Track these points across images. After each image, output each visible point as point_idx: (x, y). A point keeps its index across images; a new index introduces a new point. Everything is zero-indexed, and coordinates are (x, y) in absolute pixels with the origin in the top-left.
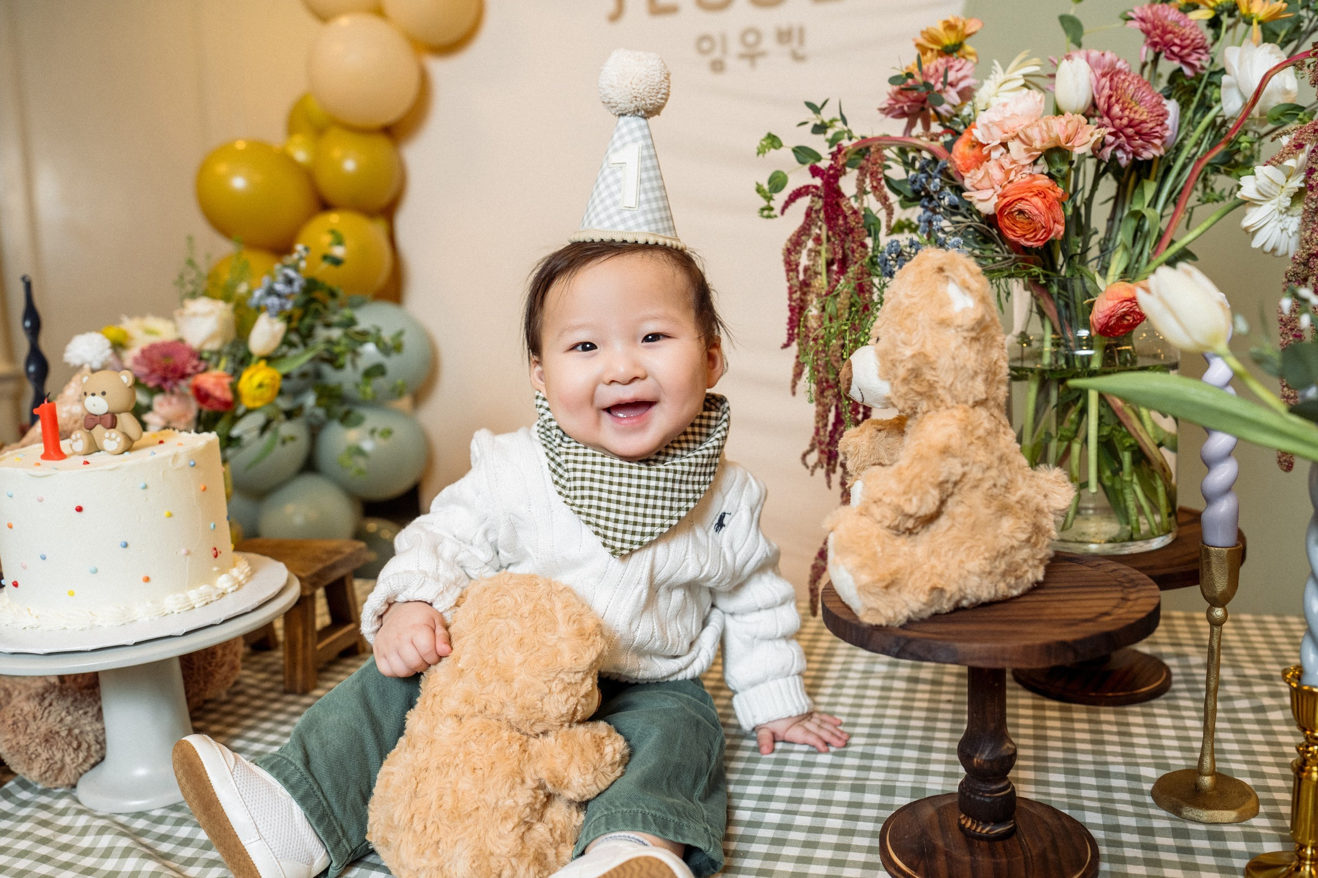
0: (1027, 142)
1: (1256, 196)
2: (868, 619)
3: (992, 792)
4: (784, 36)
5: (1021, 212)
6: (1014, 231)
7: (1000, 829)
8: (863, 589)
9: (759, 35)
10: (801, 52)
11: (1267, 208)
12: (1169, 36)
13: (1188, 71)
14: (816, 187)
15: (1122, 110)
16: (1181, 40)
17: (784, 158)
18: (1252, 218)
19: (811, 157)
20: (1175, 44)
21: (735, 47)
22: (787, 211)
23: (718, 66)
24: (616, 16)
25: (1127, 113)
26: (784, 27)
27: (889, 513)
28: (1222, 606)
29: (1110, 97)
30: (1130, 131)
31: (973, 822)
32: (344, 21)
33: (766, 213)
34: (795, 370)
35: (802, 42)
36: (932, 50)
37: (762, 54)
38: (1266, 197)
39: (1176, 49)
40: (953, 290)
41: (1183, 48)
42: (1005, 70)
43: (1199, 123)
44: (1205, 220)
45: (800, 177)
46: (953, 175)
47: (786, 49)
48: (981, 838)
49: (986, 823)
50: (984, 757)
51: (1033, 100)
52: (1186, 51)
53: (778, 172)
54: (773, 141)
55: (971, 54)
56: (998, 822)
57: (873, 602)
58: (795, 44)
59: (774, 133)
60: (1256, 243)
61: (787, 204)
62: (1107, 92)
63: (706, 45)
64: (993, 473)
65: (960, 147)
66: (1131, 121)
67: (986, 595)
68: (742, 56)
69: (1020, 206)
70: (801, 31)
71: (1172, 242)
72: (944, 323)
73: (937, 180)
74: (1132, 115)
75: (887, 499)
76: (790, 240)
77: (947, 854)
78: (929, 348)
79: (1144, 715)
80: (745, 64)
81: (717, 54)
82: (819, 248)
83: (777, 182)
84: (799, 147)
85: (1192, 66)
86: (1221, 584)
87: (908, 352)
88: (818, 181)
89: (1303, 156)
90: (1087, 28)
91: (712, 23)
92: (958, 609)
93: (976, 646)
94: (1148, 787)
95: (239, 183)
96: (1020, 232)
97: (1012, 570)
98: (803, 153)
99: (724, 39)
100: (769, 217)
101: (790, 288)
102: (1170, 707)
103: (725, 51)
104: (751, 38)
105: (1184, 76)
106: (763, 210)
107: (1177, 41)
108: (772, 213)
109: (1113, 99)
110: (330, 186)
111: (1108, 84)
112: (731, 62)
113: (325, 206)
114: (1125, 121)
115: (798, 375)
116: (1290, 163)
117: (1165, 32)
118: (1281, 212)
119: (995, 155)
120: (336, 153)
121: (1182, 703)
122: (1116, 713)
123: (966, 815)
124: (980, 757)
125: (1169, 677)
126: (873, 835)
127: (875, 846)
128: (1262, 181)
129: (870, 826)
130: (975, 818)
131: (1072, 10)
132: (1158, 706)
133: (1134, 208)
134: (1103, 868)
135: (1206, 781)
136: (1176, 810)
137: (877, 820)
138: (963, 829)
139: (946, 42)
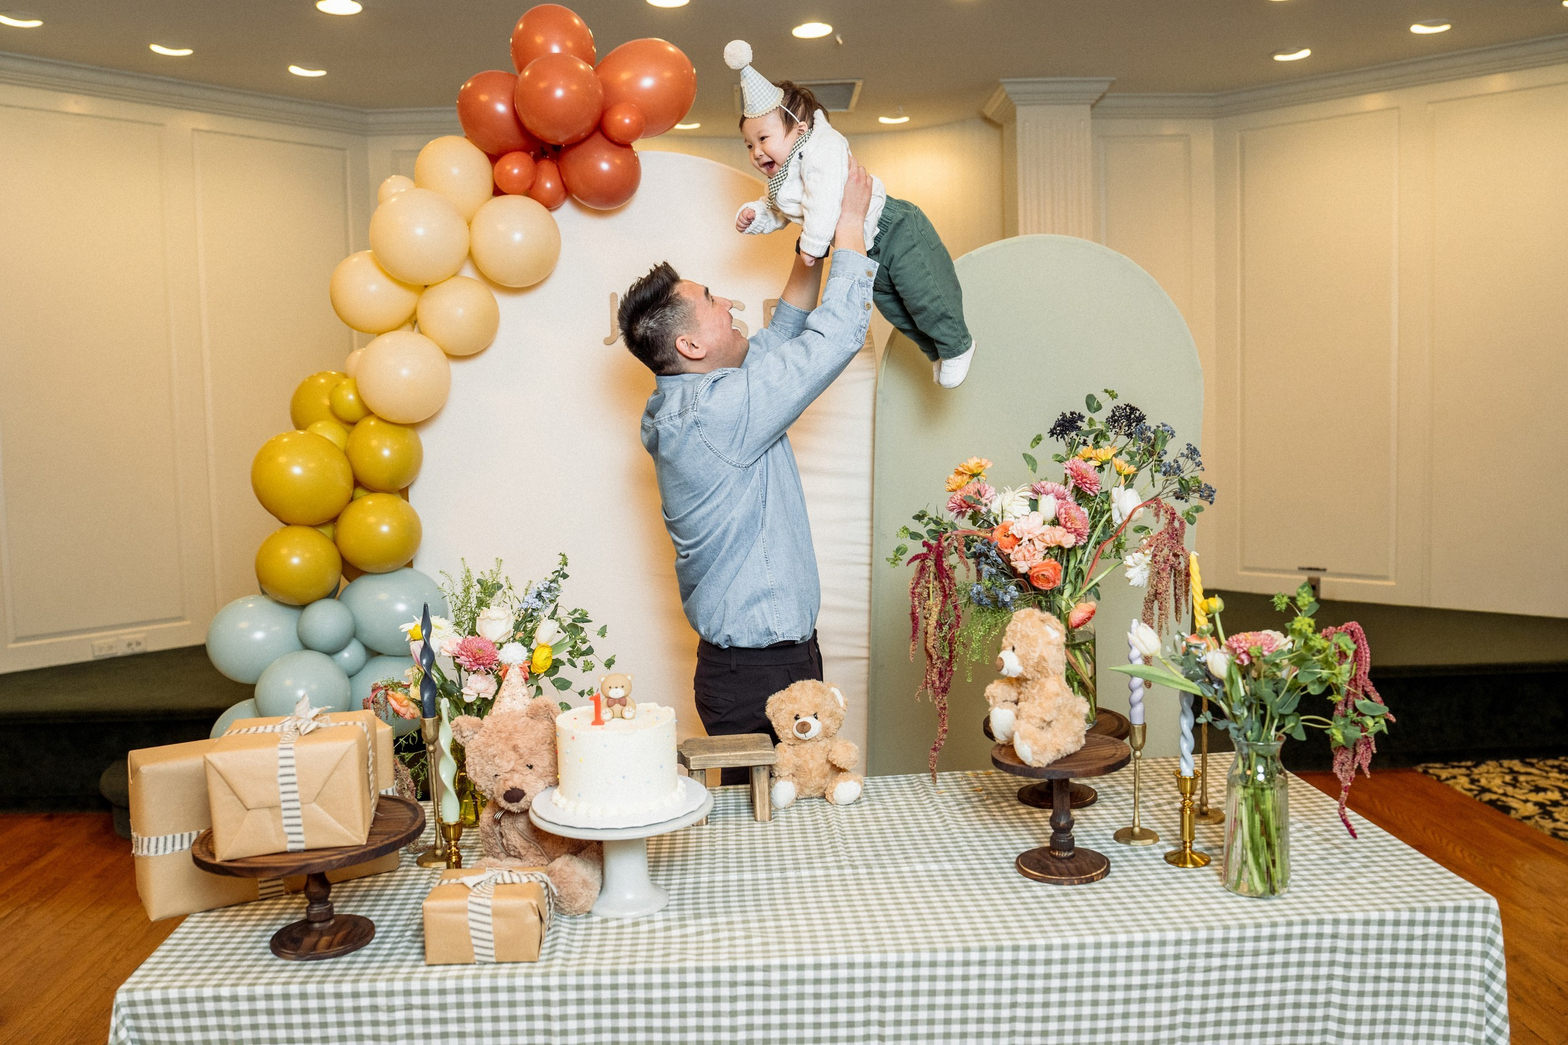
0: (1043, 542)
1: (1133, 565)
2: (1035, 765)
3: (1067, 837)
5: (1043, 575)
7: (1071, 854)
8: (1034, 753)
11: (1138, 569)
12: (1084, 480)
13: (1092, 494)
14: (928, 556)
16: (1091, 481)
17: (906, 538)
18: (1129, 573)
19: (917, 535)
22: (909, 566)
27: (1038, 721)
28: (1139, 750)
31: (1058, 853)
36: (966, 474)
38: (1137, 565)
39: (1088, 485)
40: (1048, 629)
41: (1091, 484)
42: (1013, 490)
43: (1100, 521)
44: (1106, 570)
45: (914, 548)
46: (998, 550)
48: (1064, 858)
49: (1065, 851)
50: (1064, 819)
52: (1093, 486)
53: (902, 546)
56: (1069, 850)
57: (1036, 758)
60: (1131, 584)
61: (909, 562)
64: (1071, 701)
67: (1072, 751)
69: (1039, 570)
71: (1091, 580)
72: (1049, 643)
75: (1039, 716)
76: (911, 579)
77: (1052, 865)
78: (1045, 654)
79: (1093, 810)
82: (929, 585)
83: (900, 551)
84: (912, 530)
85: (1093, 491)
86: (1139, 741)
87: (1036, 655)
88: (927, 552)
89: (1152, 549)
92: (1062, 758)
94: (1112, 837)
95: (297, 470)
97: (1079, 741)
98: (911, 534)
102: (1102, 806)
107: (1088, 482)
108: (899, 566)
109: (1067, 519)
111: (1064, 511)
116: (1147, 552)
117: (1083, 478)
118: (1142, 572)
119: (1024, 544)
121: (1107, 804)
123: (1054, 850)
124: (1063, 823)
125: (1096, 793)
126: (1011, 868)
127: (1015, 870)
128: (1136, 560)
129: (1008, 865)
130: (1059, 850)
131: (1030, 452)
132: (1097, 806)
133: (1072, 564)
134: (1112, 864)
135: (1137, 830)
136: (1128, 843)
137: (1009, 863)
138: (1054, 857)
139: (975, 472)
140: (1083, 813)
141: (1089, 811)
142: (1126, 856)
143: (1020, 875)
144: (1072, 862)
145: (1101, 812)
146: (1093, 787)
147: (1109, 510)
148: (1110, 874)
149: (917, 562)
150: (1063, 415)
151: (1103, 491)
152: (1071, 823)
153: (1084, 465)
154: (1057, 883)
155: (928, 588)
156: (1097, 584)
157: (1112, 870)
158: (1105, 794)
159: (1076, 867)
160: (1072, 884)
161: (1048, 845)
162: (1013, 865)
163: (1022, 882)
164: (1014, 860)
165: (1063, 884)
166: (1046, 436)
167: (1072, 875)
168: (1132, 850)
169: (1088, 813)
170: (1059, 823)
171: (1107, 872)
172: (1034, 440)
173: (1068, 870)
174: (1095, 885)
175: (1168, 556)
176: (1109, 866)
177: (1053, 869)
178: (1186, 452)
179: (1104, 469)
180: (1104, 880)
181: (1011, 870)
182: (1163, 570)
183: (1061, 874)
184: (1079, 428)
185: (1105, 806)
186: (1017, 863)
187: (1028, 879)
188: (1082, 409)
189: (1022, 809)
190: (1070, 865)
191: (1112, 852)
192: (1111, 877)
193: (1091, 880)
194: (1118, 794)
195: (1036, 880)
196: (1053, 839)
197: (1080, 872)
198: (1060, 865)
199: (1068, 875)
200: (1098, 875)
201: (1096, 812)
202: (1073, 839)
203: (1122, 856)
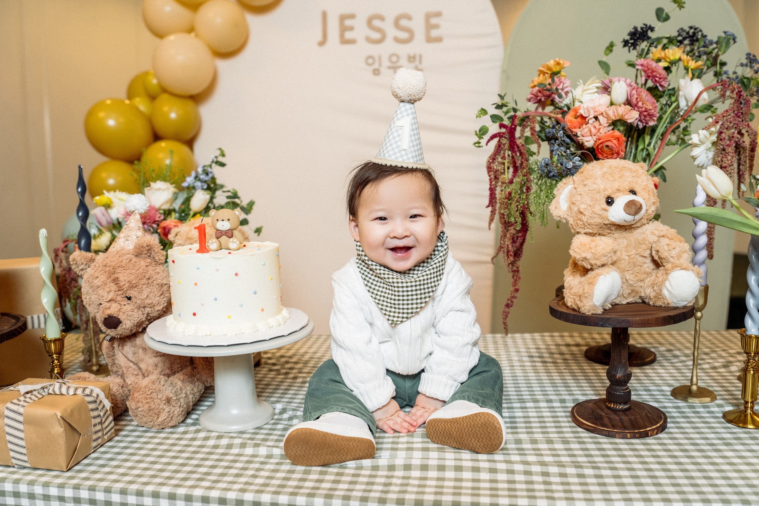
0: (608, 117)
1: (698, 142)
3: (623, 390)
4: (411, 59)
5: (607, 146)
6: (603, 155)
7: (626, 407)
9: (398, 57)
10: (420, 67)
11: (702, 147)
13: (660, 89)
14: (503, 133)
15: (643, 104)
16: (660, 75)
17: (486, 121)
18: (695, 152)
19: (498, 119)
20: (657, 77)
21: (386, 63)
22: (489, 144)
23: (376, 72)
24: (322, 43)
25: (644, 105)
26: (412, 54)
28: (701, 311)
29: (637, 98)
30: (646, 113)
31: (614, 405)
32: (172, 38)
33: (477, 145)
34: (490, 218)
35: (420, 62)
36: (547, 73)
37: (400, 67)
38: (702, 143)
39: (657, 79)
41: (660, 78)
42: (584, 84)
44: (672, 153)
45: (494, 128)
46: (567, 130)
47: (413, 65)
48: (619, 411)
49: (620, 404)
50: (621, 375)
51: (605, 99)
52: (661, 80)
53: (484, 126)
54: (484, 112)
55: (563, 76)
56: (625, 403)
58: (417, 63)
59: (484, 108)
60: (696, 163)
61: (488, 141)
62: (636, 96)
63: (370, 61)
65: (569, 117)
66: (646, 109)
68: (390, 68)
69: (607, 143)
70: (421, 56)
71: (657, 163)
73: (561, 132)
74: (646, 107)
76: (490, 157)
77: (608, 417)
79: (652, 369)
80: (391, 71)
81: (376, 66)
82: (504, 161)
83: (483, 131)
84: (494, 115)
85: (661, 86)
86: (701, 302)
88: (503, 130)
89: (718, 127)
90: (612, 66)
91: (374, 50)
93: (637, 319)
94: (669, 393)
95: (111, 123)
96: (605, 155)
98: (495, 118)
99: (380, 58)
100: (479, 147)
101: (490, 180)
102: (661, 366)
103: (380, 65)
104: (394, 59)
105: (659, 90)
106: (475, 143)
107: (658, 76)
108: (481, 145)
109: (639, 100)
110: (161, 127)
111: (635, 93)
112: (383, 70)
113: (157, 137)
114: (644, 109)
115: (491, 220)
116: (713, 129)
117: (653, 71)
118: (707, 150)
119: (591, 121)
120: (166, 109)
121: (665, 364)
122: (640, 369)
123: (610, 402)
124: (619, 375)
125: (655, 355)
126: (566, 417)
127: (570, 419)
128: (702, 136)
129: (563, 414)
130: (615, 403)
131: (605, 59)
132: (656, 366)
133: (641, 147)
134: (669, 420)
135: (694, 388)
136: (685, 399)
137: (564, 412)
138: (609, 408)
139: (555, 70)
140: (643, 371)
141: (648, 370)
142: (684, 412)
143: (574, 424)
144: (627, 416)
145: (660, 371)
146: (653, 350)
147: (677, 100)
148: (666, 430)
149: (496, 140)
150: (636, 28)
151: (670, 87)
152: (629, 376)
153: (654, 64)
154: (609, 435)
155: (504, 164)
156: (662, 168)
157: (669, 425)
158: (663, 356)
159: (630, 420)
160: (624, 437)
161: (605, 397)
162: (568, 414)
163: (573, 432)
164: (570, 409)
165: (614, 437)
166: (619, 45)
167: (625, 428)
168: (690, 407)
169: (647, 371)
170: (615, 376)
171: (663, 428)
172: (608, 48)
173: (621, 421)
174: (649, 440)
175: (734, 133)
176: (665, 422)
177: (606, 420)
178: (745, 61)
179: (671, 72)
180: (660, 435)
181: (565, 419)
182: (728, 146)
183: (614, 427)
184: (649, 38)
185: (664, 366)
186: (572, 412)
187: (580, 429)
188: (652, 21)
189: (587, 366)
190: (624, 418)
191: (669, 407)
192: (667, 433)
193: (645, 435)
194: (676, 356)
195: (588, 430)
196: (609, 392)
197: (634, 425)
198: (613, 416)
199: (620, 428)
200: (653, 430)
201: (655, 371)
202: (630, 391)
203: (679, 412)
